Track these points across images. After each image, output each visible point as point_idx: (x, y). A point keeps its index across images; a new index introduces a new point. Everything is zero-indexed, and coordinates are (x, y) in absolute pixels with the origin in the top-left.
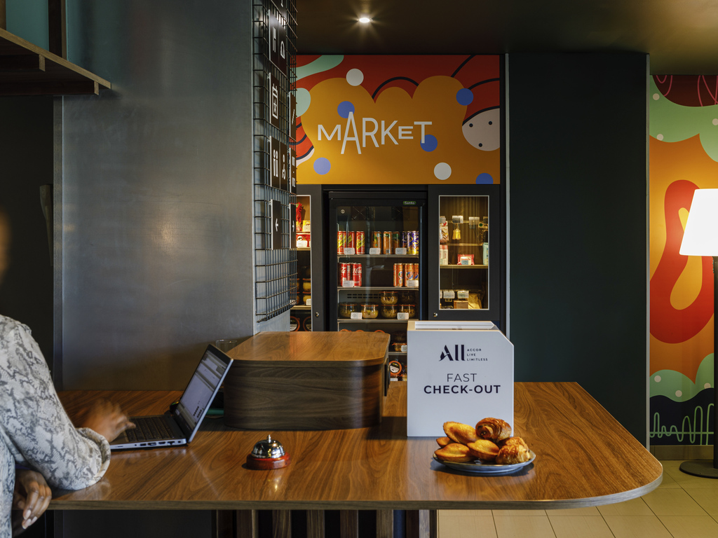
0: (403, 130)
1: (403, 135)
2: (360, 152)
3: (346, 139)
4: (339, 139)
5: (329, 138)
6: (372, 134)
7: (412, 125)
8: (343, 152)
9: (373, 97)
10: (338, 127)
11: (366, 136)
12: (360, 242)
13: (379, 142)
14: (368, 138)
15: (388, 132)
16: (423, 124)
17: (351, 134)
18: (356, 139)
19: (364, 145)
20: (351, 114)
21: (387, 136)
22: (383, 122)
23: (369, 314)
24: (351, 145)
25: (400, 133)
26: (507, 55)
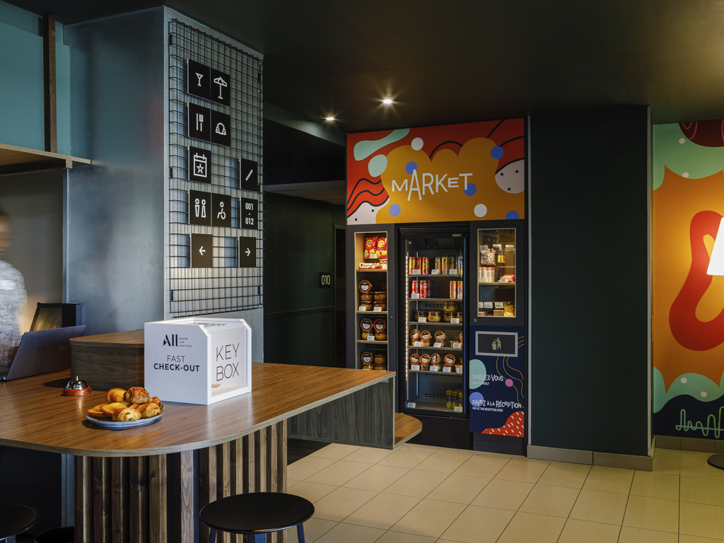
0: (451, 181)
1: (451, 185)
2: (421, 199)
3: (411, 189)
4: (406, 190)
5: (400, 190)
6: (429, 185)
7: (458, 176)
8: (409, 200)
9: (430, 158)
10: (406, 181)
11: (425, 187)
12: (425, 265)
13: (434, 190)
14: (427, 188)
15: (440, 183)
16: (466, 175)
17: (415, 186)
18: (418, 189)
19: (424, 194)
20: (415, 171)
21: (440, 186)
22: (437, 176)
23: (432, 319)
24: (415, 193)
25: (449, 183)
26: (529, 117)
